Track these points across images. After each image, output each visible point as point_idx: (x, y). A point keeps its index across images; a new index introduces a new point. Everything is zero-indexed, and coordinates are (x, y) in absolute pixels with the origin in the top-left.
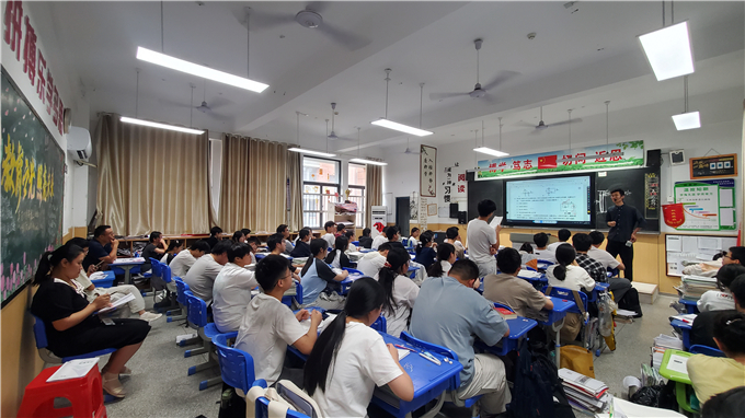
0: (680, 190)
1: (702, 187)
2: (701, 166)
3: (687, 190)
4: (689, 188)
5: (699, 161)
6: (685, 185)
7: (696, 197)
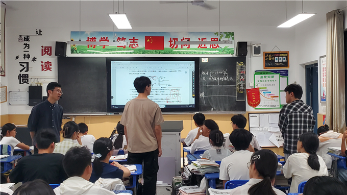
0: (258, 77)
1: (271, 75)
2: (270, 59)
3: (262, 77)
4: (263, 75)
5: (269, 54)
6: (261, 73)
7: (267, 83)
